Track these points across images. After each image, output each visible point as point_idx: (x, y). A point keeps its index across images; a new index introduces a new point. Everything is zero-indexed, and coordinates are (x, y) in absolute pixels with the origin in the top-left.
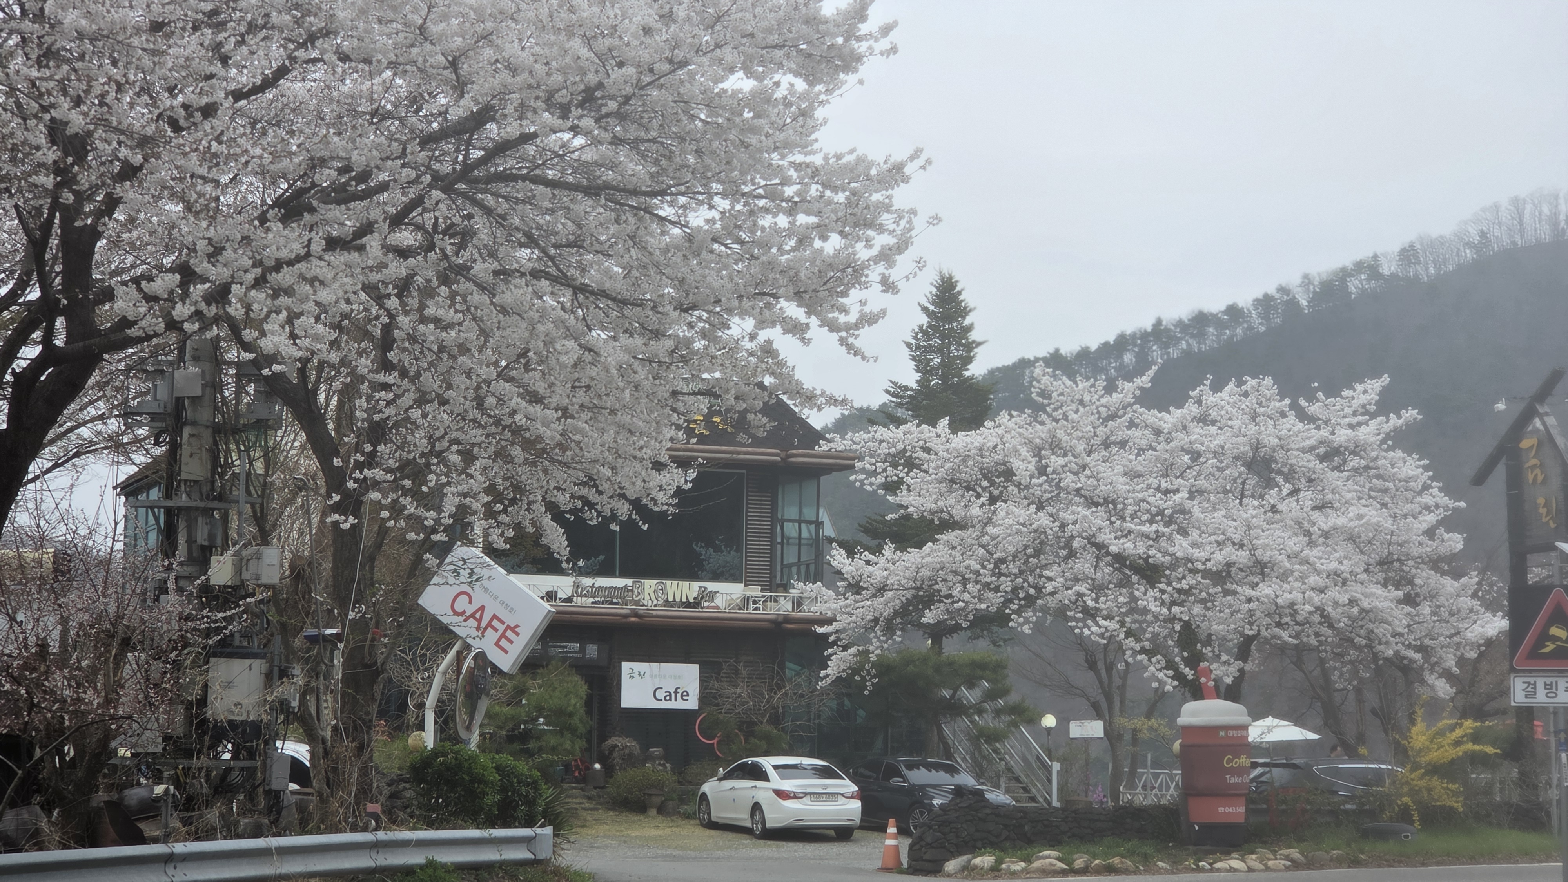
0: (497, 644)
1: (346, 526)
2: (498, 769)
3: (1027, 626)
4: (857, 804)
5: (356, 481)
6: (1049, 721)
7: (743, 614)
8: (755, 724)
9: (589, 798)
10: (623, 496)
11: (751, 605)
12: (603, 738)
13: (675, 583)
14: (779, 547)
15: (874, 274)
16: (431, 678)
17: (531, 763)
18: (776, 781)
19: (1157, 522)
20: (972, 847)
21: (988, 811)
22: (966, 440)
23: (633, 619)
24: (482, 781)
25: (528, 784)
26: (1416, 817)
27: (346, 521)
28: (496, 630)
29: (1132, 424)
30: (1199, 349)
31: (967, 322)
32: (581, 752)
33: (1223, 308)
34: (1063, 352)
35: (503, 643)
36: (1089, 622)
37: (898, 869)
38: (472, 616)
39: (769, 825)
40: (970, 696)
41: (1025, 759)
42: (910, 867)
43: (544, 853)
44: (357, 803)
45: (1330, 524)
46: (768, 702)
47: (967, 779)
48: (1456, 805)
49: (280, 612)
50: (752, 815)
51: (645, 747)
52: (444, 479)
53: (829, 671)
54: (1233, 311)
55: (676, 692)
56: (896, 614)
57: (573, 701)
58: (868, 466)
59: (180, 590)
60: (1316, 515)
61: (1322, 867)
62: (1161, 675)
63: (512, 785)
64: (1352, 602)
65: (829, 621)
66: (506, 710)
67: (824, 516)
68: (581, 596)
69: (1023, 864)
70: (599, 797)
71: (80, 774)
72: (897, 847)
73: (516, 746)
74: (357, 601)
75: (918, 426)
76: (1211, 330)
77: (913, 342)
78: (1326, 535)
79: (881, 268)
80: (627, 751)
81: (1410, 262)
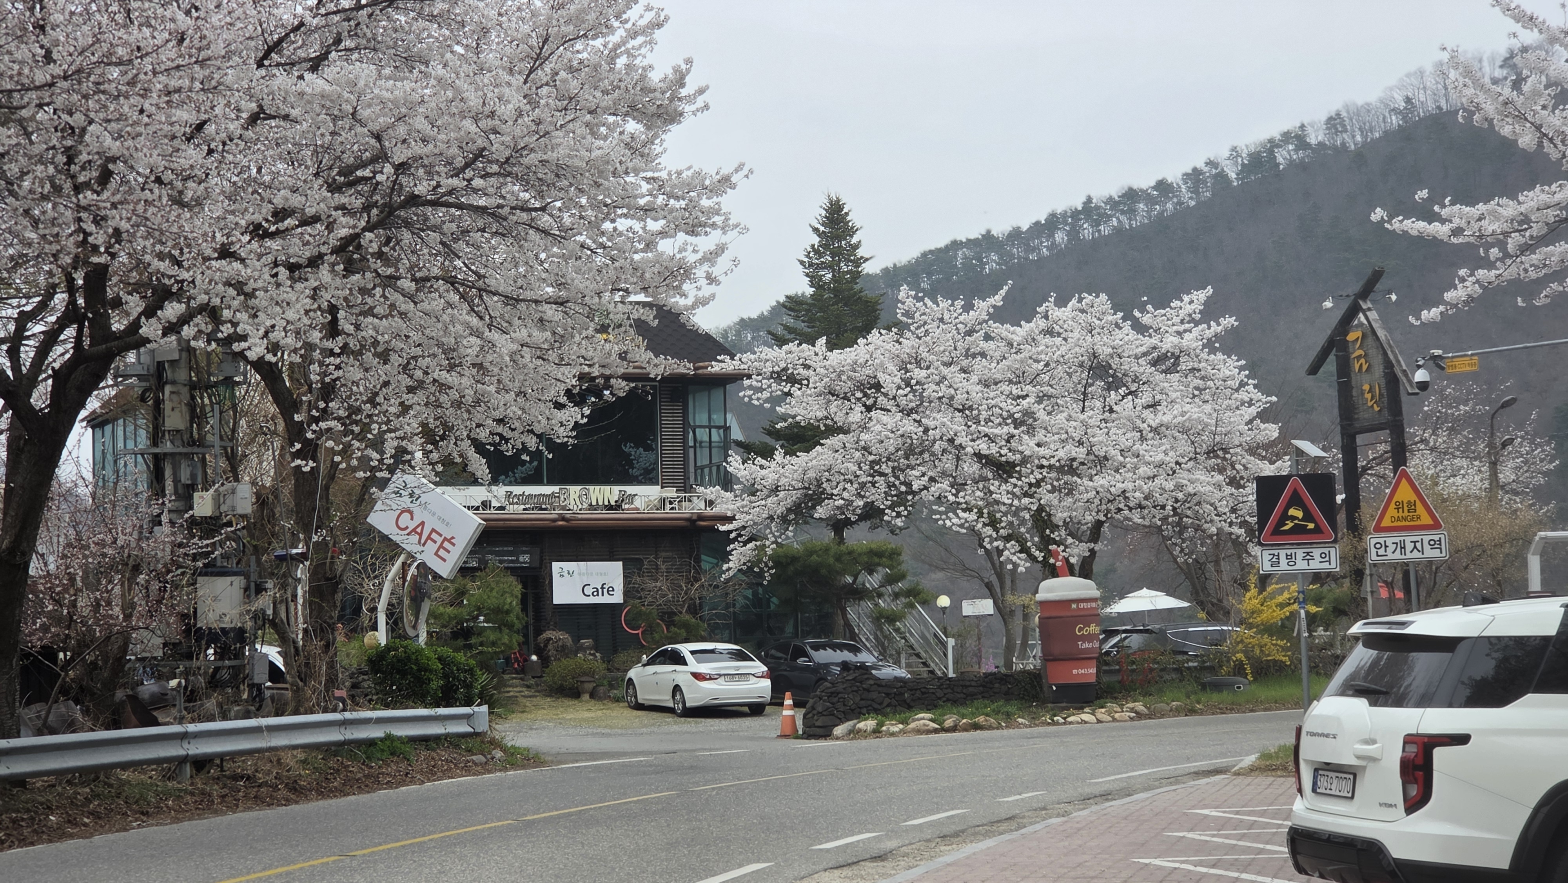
0: (436, 554)
1: (307, 469)
2: (440, 659)
3: (899, 520)
4: (767, 683)
5: (314, 432)
6: (944, 601)
7: (660, 514)
8: (675, 614)
9: (528, 687)
10: (531, 431)
11: (668, 506)
12: (538, 632)
13: (597, 488)
14: (691, 451)
15: (700, 272)
16: (381, 584)
17: (469, 655)
18: (694, 665)
19: (1007, 424)
20: (857, 713)
21: (872, 682)
22: (838, 357)
23: (561, 523)
24: (427, 669)
25: (466, 671)
26: (1248, 671)
27: (306, 465)
28: (435, 542)
29: (988, 337)
30: (1130, 225)
31: (854, 240)
32: (519, 644)
33: (1153, 184)
34: (994, 232)
35: (442, 553)
36: (951, 515)
37: (795, 735)
38: (414, 530)
39: (688, 705)
40: (872, 581)
41: (923, 637)
42: (804, 733)
43: (482, 725)
44: (327, 691)
45: (1157, 421)
46: (686, 593)
47: (866, 658)
48: (1284, 659)
49: (252, 536)
50: (674, 696)
51: (577, 639)
52: (384, 427)
53: (731, 564)
54: (1163, 186)
55: (602, 588)
56: (789, 510)
57: (509, 600)
58: (754, 383)
59: (172, 523)
60: (1147, 413)
61: (1163, 716)
62: (1014, 558)
63: (452, 672)
64: (1179, 487)
65: (731, 519)
66: (449, 610)
67: (732, 420)
68: (513, 504)
69: (901, 726)
70: (537, 685)
71: (106, 675)
72: (793, 716)
73: (460, 642)
74: (318, 527)
75: (800, 344)
76: (1141, 206)
77: (806, 260)
78: (1155, 430)
79: (705, 267)
80: (560, 644)
81: (1337, 131)
